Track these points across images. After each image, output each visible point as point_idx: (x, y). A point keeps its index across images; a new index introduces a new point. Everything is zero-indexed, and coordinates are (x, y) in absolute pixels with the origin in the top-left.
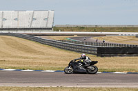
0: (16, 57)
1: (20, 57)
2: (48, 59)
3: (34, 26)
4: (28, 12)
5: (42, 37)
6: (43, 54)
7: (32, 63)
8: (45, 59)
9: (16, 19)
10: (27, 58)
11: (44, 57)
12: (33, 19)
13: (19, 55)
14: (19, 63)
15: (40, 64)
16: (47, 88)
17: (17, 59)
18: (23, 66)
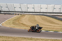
0: (46, 25)
1: (48, 25)
2: (61, 27)
3: (54, 12)
4: (52, 5)
5: (58, 17)
6: (58, 24)
7: (53, 28)
8: (59, 27)
9: (46, 8)
10: (51, 26)
11: (59, 26)
12: (54, 8)
13: (47, 24)
14: (47, 28)
15: (57, 29)
16: (60, 40)
17: (46, 26)
18: (49, 29)
